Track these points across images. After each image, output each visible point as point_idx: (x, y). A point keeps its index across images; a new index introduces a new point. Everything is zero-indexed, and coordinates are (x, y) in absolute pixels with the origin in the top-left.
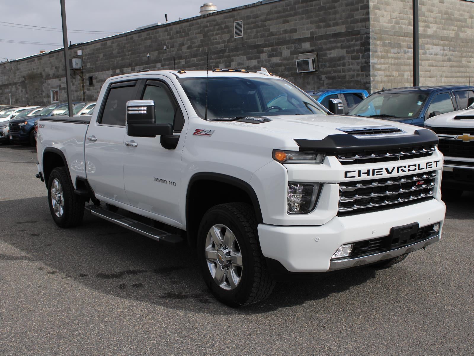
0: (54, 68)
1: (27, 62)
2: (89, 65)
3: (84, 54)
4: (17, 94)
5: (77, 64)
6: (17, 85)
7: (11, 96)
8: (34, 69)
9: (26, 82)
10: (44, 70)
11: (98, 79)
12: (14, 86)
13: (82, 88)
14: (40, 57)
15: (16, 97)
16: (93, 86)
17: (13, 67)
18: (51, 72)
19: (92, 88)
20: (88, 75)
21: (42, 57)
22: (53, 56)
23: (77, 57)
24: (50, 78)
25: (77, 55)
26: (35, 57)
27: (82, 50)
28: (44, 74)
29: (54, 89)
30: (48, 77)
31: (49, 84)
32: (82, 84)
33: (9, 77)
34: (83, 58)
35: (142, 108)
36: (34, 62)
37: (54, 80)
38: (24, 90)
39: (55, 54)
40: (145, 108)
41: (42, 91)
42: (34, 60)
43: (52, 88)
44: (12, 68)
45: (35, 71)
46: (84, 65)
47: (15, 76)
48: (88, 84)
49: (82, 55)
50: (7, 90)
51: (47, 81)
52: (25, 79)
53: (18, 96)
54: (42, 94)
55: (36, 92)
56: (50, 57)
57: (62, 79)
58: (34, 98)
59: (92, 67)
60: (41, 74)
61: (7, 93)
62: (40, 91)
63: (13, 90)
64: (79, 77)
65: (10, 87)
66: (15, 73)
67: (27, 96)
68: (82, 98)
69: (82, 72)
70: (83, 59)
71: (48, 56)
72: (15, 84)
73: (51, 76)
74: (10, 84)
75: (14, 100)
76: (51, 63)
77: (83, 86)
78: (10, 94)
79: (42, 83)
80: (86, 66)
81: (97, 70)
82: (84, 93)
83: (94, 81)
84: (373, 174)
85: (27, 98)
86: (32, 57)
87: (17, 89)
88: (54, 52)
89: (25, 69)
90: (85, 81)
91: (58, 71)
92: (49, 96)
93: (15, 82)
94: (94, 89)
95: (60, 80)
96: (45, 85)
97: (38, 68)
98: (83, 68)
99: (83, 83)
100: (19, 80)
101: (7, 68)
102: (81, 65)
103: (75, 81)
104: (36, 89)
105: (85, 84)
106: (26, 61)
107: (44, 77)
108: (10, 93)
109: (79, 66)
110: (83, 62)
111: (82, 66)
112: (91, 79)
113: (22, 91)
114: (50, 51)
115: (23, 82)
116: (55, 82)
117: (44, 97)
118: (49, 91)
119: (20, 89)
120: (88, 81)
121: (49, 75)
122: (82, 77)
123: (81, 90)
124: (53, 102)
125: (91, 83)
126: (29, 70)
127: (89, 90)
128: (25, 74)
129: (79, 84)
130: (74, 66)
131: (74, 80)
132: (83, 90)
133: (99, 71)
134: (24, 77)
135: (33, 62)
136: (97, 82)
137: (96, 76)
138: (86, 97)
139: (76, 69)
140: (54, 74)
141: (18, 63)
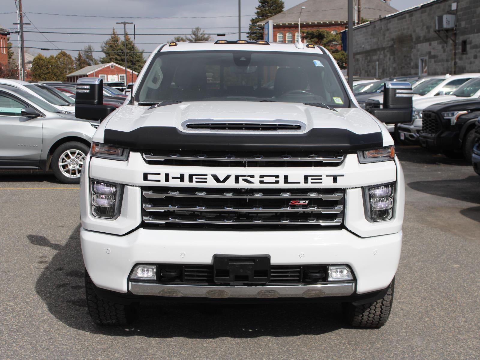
0: (425, 27)
1: (398, 20)
2: (463, 24)
3: (459, 8)
4: (385, 62)
5: (448, 23)
6: (386, 51)
7: (379, 65)
8: (404, 29)
9: (395, 46)
10: (414, 31)
11: (473, 44)
12: (382, 52)
13: (453, 57)
14: (412, 13)
15: (384, 67)
16: (467, 54)
17: (383, 27)
18: (422, 34)
19: (464, 56)
20: (460, 39)
21: (414, 13)
22: (425, 12)
23: (450, 12)
24: (420, 42)
25: (451, 10)
26: (406, 12)
27: (457, 3)
28: (414, 37)
29: (423, 57)
30: (419, 41)
31: (418, 51)
32: (454, 51)
33: (378, 39)
34: (458, 13)
35: (85, 87)
36: (405, 19)
37: (424, 44)
38: (392, 57)
39: (428, 9)
40: (88, 87)
41: (411, 60)
42: (405, 18)
43: (421, 55)
44: (381, 28)
45: (405, 31)
46: (458, 24)
47: (384, 39)
48: (460, 51)
49: (457, 9)
50: (375, 58)
51: (416, 45)
52: (394, 43)
53: (385, 65)
54: (410, 64)
55: (404, 61)
56: (422, 13)
57: (433, 43)
58: (401, 68)
59: (467, 26)
60: (411, 36)
61: (375, 61)
62: (408, 59)
63: (382, 56)
64: (451, 42)
65: (378, 52)
66: (384, 35)
67: (394, 65)
68: (453, 70)
69: (455, 34)
70: (457, 16)
71: (420, 11)
72: (383, 49)
73: (421, 39)
74: (379, 49)
75: (381, 71)
76: (422, 21)
77: (455, 54)
78: (377, 63)
79: (411, 48)
80: (460, 25)
81: (472, 32)
82: (455, 63)
83: (468, 46)
84: (191, 180)
85: (395, 68)
86: (403, 13)
87: (385, 56)
88: (426, 6)
89: (395, 30)
90: (457, 47)
91: (429, 32)
92: (417, 67)
93: (384, 46)
94: (466, 58)
95: (430, 45)
96: (414, 51)
97: (408, 28)
98: (457, 27)
99: (455, 49)
100: (388, 44)
101: (377, 28)
102: (455, 23)
103: (447, 47)
104: (405, 56)
105: (457, 51)
106: (396, 19)
107: (414, 40)
108: (378, 60)
109: (451, 25)
110: (458, 20)
111: (456, 26)
112: (464, 43)
113: (390, 59)
114: (422, 5)
115: (392, 46)
116: (424, 47)
117: (412, 68)
118: (417, 59)
119: (388, 55)
120: (460, 47)
121: (419, 37)
122: (454, 41)
123: (452, 59)
124: (421, 74)
125: (464, 50)
126: (399, 31)
127: (461, 59)
128: (394, 35)
129: (451, 50)
130: (445, 25)
131: (445, 45)
132: (455, 59)
133: (474, 33)
134: (393, 40)
135: (403, 20)
136: (472, 48)
137: (471, 39)
138: (457, 70)
139: (447, 30)
140: (425, 37)
141: (389, 21)
